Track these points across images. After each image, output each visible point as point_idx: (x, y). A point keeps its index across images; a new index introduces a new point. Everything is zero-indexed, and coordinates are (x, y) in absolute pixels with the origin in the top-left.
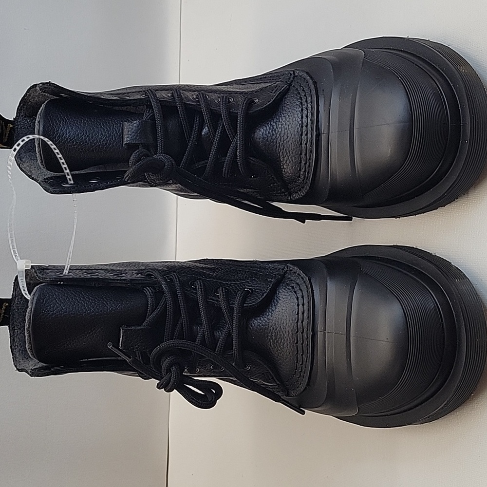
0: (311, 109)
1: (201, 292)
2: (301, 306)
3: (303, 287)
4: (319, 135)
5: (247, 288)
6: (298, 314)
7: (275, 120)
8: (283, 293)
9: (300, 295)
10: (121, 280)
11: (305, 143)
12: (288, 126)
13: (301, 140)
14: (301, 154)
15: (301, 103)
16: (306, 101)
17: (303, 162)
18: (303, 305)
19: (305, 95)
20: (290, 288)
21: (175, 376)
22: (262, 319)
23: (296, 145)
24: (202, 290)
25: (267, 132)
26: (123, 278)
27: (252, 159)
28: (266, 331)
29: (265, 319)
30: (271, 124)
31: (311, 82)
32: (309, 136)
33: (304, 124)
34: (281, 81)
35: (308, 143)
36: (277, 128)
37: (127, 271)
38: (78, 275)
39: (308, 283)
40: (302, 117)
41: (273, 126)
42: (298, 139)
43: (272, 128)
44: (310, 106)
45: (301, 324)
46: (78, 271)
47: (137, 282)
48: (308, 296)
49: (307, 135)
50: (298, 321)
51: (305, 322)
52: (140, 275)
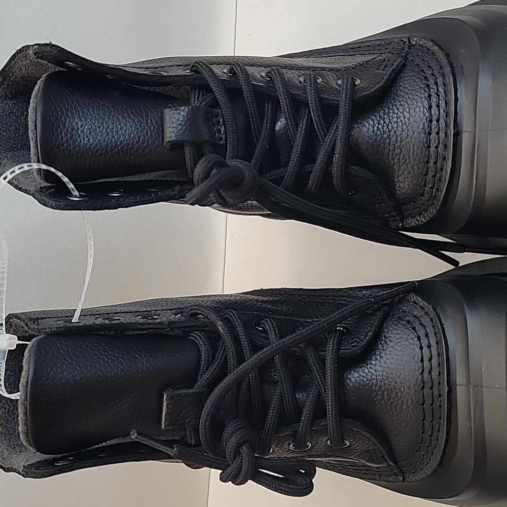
0: (444, 94)
1: (276, 334)
2: (425, 349)
3: (426, 321)
4: (457, 135)
5: (340, 327)
6: (422, 361)
7: (387, 111)
8: (395, 332)
9: (421, 333)
10: (154, 324)
11: (435, 145)
12: (409, 119)
13: (428, 141)
14: (428, 162)
15: (428, 86)
16: (436, 84)
17: (431, 174)
18: (429, 347)
19: (433, 74)
20: (404, 322)
21: (248, 461)
22: (366, 371)
23: (421, 148)
24: (275, 332)
25: (376, 129)
26: (158, 321)
27: (355, 169)
28: (373, 387)
29: (371, 370)
30: (380, 117)
31: (440, 54)
32: (442, 135)
33: (435, 118)
34: (389, 52)
35: (440, 146)
36: (390, 122)
37: (159, 312)
38: (90, 321)
39: (432, 314)
40: (430, 107)
41: (384, 119)
42: (425, 140)
43: (382, 122)
44: (443, 91)
45: (429, 376)
46: (88, 317)
47: (178, 325)
48: (435, 333)
49: (438, 133)
50: (423, 371)
51: (435, 373)
52: (179, 315)
